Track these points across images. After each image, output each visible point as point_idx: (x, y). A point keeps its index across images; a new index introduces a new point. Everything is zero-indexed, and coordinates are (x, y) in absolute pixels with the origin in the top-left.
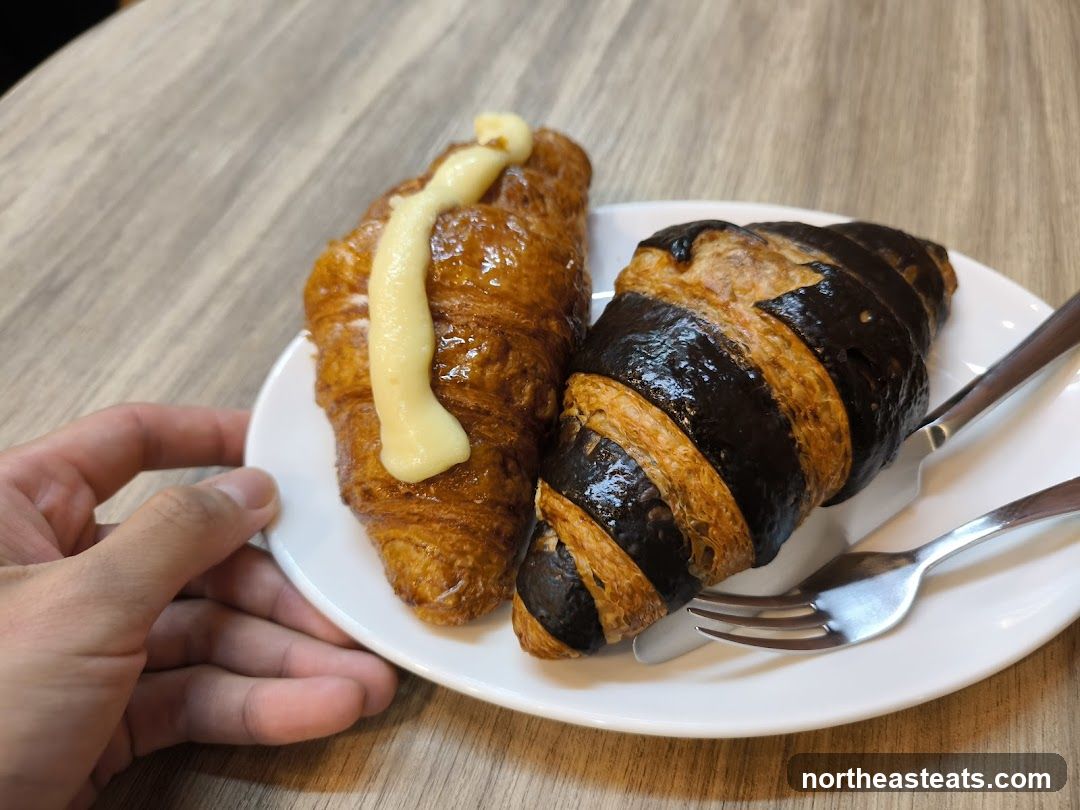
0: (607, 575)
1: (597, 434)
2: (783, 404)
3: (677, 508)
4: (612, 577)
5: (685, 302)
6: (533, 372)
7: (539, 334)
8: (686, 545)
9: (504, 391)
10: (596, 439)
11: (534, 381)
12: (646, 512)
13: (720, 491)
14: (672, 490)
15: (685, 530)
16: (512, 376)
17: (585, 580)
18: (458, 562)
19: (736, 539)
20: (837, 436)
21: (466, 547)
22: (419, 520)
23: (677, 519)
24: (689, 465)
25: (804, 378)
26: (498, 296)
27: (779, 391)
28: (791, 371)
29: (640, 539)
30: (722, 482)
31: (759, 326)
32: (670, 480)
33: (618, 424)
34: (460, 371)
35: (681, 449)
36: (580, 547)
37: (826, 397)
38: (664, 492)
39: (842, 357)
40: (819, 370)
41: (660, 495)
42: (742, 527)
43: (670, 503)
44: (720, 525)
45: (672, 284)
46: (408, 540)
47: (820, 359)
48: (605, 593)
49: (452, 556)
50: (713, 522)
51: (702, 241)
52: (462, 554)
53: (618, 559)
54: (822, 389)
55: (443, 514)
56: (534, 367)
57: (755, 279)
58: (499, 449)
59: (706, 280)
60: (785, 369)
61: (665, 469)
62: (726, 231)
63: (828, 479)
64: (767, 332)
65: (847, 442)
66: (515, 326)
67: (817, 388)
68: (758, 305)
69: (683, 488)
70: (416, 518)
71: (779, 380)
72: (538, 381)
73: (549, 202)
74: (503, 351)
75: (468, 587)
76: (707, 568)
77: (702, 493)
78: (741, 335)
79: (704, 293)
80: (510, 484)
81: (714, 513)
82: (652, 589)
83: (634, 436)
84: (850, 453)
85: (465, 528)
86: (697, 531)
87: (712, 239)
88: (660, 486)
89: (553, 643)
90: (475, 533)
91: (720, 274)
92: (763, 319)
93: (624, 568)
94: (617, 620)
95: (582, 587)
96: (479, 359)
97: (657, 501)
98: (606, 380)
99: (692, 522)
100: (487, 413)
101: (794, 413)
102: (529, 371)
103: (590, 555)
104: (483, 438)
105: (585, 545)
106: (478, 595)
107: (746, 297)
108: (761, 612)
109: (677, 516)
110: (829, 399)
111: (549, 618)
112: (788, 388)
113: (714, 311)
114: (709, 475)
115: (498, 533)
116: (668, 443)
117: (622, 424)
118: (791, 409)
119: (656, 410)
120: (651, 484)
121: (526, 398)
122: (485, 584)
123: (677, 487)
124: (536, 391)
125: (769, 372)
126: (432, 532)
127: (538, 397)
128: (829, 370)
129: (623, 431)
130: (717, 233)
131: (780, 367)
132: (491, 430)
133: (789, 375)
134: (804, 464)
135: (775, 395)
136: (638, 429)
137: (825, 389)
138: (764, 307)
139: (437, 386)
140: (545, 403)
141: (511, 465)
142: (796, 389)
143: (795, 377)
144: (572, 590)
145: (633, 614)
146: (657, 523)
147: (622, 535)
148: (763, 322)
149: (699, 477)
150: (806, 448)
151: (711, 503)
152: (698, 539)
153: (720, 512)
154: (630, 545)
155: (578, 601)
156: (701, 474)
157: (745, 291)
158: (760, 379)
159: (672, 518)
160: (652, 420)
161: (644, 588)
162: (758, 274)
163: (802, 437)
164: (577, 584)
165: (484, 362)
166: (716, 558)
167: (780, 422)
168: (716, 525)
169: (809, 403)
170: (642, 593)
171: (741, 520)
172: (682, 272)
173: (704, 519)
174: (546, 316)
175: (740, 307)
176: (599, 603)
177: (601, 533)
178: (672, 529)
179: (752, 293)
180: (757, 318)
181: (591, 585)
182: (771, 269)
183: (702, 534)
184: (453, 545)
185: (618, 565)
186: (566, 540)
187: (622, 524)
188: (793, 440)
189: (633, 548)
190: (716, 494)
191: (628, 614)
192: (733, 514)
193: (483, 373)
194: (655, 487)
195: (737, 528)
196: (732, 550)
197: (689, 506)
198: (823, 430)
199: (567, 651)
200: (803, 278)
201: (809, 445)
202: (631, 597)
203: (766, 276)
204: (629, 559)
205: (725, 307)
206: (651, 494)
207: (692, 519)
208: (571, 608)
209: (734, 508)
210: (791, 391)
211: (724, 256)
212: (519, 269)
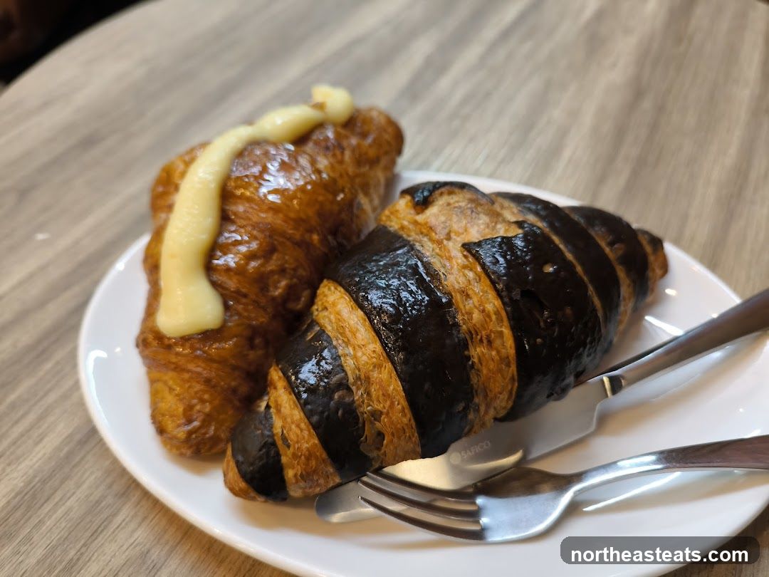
0: (292, 437)
1: (319, 326)
2: (464, 326)
3: (358, 394)
4: (295, 439)
5: (413, 237)
6: (292, 272)
7: (303, 244)
8: (360, 425)
9: (262, 281)
10: (317, 328)
11: (291, 279)
12: (333, 392)
13: (396, 387)
14: (358, 378)
15: (362, 413)
16: (272, 272)
17: (276, 438)
18: (198, 407)
19: (404, 430)
20: (505, 360)
21: (206, 397)
22: (176, 368)
23: (357, 403)
24: (374, 360)
25: (484, 306)
26: (273, 208)
27: (463, 315)
28: (475, 300)
29: (322, 412)
30: (397, 379)
31: (460, 261)
32: (359, 371)
33: (334, 321)
34: (230, 260)
35: (371, 347)
36: (279, 411)
37: (501, 327)
38: (351, 380)
39: (516, 294)
40: (498, 303)
41: (348, 381)
42: (410, 420)
43: (354, 388)
44: (391, 414)
45: (409, 222)
46: (165, 383)
47: (499, 294)
48: (288, 452)
49: (195, 401)
50: (385, 411)
51: (441, 194)
52: (202, 401)
53: (303, 425)
54: (497, 319)
55: (191, 367)
56: (295, 270)
57: (469, 225)
58: (250, 326)
59: (433, 221)
60: (471, 298)
61: (356, 361)
62: (465, 190)
63: (496, 397)
64: (465, 267)
65: (513, 368)
66: (283, 234)
67: (494, 317)
68: (464, 245)
69: (368, 378)
70: (173, 366)
71: (464, 306)
72: (295, 280)
73: (348, 154)
74: (268, 252)
75: (200, 428)
76: (379, 449)
77: (381, 385)
78: (444, 266)
79: (428, 230)
80: (252, 355)
81: (388, 403)
82: (325, 455)
83: (341, 331)
84: (516, 377)
85: (208, 381)
86: (372, 416)
87: (450, 193)
88: (349, 373)
89: (243, 485)
90: (214, 387)
91: (443, 219)
92: (465, 257)
93: (306, 433)
94: (295, 476)
95: (274, 444)
96: (248, 253)
97: (343, 385)
98: (336, 285)
99: (369, 408)
100: (245, 296)
101: (472, 335)
102: (288, 271)
103: (284, 419)
104: (239, 314)
105: (282, 409)
106: (207, 436)
107: (459, 239)
108: (435, 500)
109: (358, 400)
110: (503, 329)
111: (242, 463)
112: (470, 313)
113: (431, 245)
114: (389, 372)
115: (234, 391)
116: (363, 340)
117: (336, 319)
118: (470, 332)
119: (360, 313)
120: (344, 371)
121: (280, 291)
122: (216, 430)
123: (362, 377)
124: (290, 288)
125: (458, 298)
126: (183, 380)
127: (292, 293)
128: (504, 303)
129: (335, 325)
130: (457, 190)
131: (468, 296)
132: (246, 310)
133: (473, 303)
134: (474, 380)
135: (459, 318)
136: (344, 325)
137: (500, 320)
138: (467, 247)
139: (209, 268)
140: (298, 299)
141: (258, 341)
142: (476, 316)
143: (477, 306)
144: (265, 445)
145: (308, 474)
146: (340, 403)
147: (309, 407)
148: (463, 259)
149: (381, 371)
150: (477, 366)
151: (386, 395)
152: (371, 423)
153: (392, 403)
154: (312, 416)
155: (268, 453)
156: (383, 369)
157: (458, 234)
158: (450, 304)
159: (353, 401)
160: (356, 319)
161: (318, 454)
162: (472, 222)
163: (476, 356)
164: (270, 440)
165: (251, 256)
166: (385, 442)
167: (459, 341)
168: (387, 414)
169: (485, 329)
170: (317, 458)
171: (409, 415)
172: (418, 214)
173: (380, 407)
174: (310, 231)
175: (450, 244)
176: (284, 459)
177: (294, 402)
178: (351, 411)
179: (463, 236)
180: (460, 255)
181: (279, 443)
182: (484, 219)
183: (375, 419)
184: (196, 393)
185: (301, 430)
186: (272, 404)
187: (312, 398)
188: (469, 358)
189: (315, 418)
190: (392, 388)
191: (304, 473)
192: (403, 408)
193: (247, 264)
194: (346, 374)
195: (405, 420)
196: (399, 438)
197: (369, 394)
198: (494, 353)
199: (253, 494)
200: (506, 231)
201: (481, 364)
202: (308, 459)
203: (478, 225)
204: (310, 427)
205: (439, 243)
206: (342, 379)
207: (369, 405)
208: (261, 458)
209: (404, 403)
210: (472, 317)
211: (452, 206)
212: (295, 192)
